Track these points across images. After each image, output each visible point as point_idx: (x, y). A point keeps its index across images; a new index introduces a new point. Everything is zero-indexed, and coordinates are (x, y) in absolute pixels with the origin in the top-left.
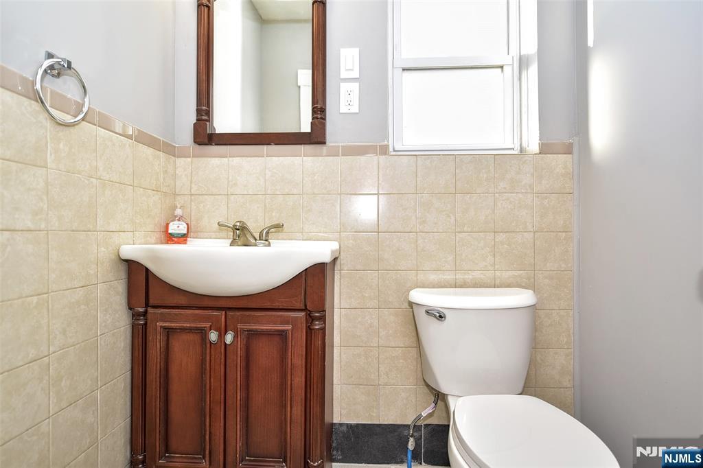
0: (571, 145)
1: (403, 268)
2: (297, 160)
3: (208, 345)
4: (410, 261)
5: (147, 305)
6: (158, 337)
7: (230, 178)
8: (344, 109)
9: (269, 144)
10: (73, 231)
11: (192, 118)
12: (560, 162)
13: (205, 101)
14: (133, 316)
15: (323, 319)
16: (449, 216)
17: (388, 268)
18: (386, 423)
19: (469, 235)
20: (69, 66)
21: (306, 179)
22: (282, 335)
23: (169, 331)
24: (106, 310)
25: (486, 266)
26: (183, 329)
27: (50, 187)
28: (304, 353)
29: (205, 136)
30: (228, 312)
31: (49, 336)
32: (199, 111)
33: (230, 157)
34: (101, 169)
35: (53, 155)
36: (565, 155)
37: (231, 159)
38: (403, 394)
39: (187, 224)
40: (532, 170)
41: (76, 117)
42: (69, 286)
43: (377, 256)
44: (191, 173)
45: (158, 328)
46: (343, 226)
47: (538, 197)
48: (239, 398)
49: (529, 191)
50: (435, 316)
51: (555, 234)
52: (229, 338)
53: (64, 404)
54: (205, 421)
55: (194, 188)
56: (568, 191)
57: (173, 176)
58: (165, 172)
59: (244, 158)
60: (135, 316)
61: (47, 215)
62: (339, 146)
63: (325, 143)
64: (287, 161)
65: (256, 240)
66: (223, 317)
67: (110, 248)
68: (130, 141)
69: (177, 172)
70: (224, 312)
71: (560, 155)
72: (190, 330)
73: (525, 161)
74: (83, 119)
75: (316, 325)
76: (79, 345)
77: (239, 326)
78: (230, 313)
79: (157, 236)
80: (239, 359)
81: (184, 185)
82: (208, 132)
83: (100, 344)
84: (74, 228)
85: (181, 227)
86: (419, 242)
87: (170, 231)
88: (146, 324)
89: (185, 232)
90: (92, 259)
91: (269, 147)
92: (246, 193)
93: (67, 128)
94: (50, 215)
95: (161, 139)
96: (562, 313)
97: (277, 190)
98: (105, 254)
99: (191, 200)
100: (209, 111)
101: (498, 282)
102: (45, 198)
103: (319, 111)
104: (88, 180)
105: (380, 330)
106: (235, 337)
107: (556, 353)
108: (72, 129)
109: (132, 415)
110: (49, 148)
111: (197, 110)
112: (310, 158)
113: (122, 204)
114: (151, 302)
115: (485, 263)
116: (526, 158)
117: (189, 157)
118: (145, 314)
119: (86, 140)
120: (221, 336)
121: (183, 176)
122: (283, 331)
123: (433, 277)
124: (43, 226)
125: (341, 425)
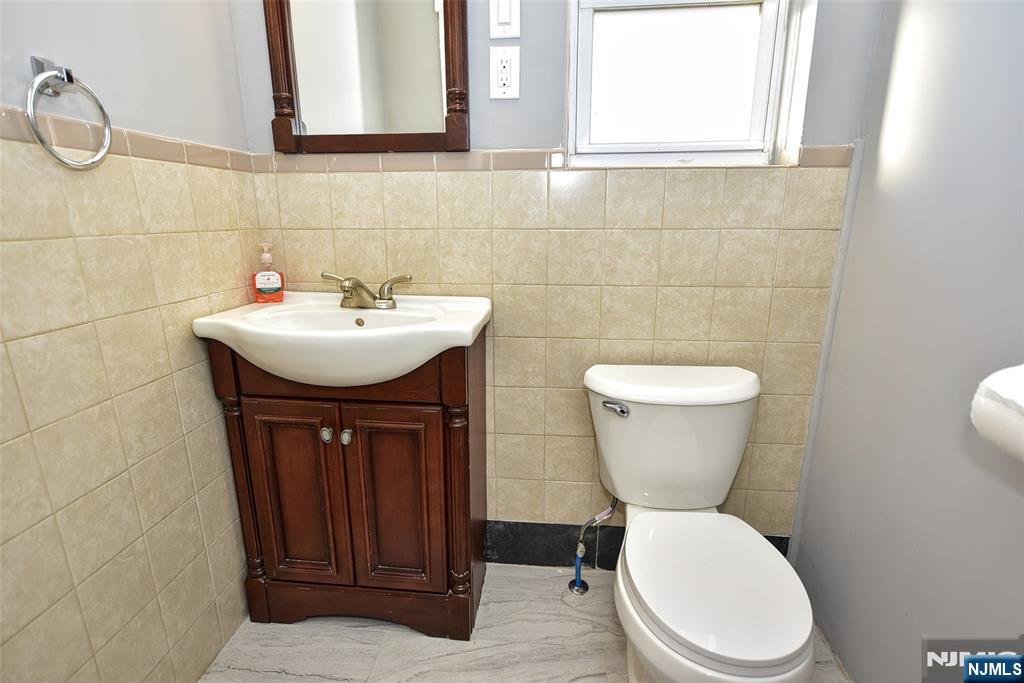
0: (851, 151)
1: (581, 335)
2: (429, 176)
3: (322, 445)
4: (589, 326)
5: (239, 392)
6: (259, 433)
7: (334, 204)
8: (496, 92)
9: (386, 152)
10: (126, 313)
11: (268, 112)
12: (830, 180)
13: (283, 83)
14: (224, 406)
15: (465, 415)
16: (649, 263)
17: (560, 334)
18: (552, 523)
19: (677, 291)
20: (70, 79)
21: (442, 205)
22: (414, 435)
23: (271, 427)
24: (189, 403)
25: (698, 334)
26: (288, 425)
27: (83, 263)
28: (442, 457)
29: (290, 141)
30: (342, 405)
31: (123, 447)
32: (277, 100)
33: (330, 171)
34: (148, 219)
35: (78, 218)
36: (838, 169)
37: (331, 175)
38: (574, 492)
39: (281, 274)
40: (783, 194)
41: (97, 151)
42: (136, 384)
43: (544, 318)
44: (278, 197)
45: (257, 423)
46: (497, 275)
47: (786, 235)
48: (364, 504)
49: (773, 226)
50: (615, 411)
51: (803, 291)
52: (346, 438)
53: (157, 518)
54: (327, 527)
55: (285, 219)
56: (833, 226)
57: (252, 202)
58: (241, 199)
59: (350, 174)
60: (226, 407)
61: (88, 302)
62: (488, 154)
63: (468, 150)
64: (415, 177)
65: (375, 298)
66: (337, 410)
67: (181, 325)
68: (183, 165)
69: (258, 196)
70: (337, 404)
71: (830, 169)
72: (297, 425)
73: (774, 178)
74: (108, 152)
75: (456, 423)
76: (162, 451)
77: (358, 423)
78: (345, 406)
79: (242, 294)
80: (361, 460)
81: (269, 213)
82: (294, 133)
83: (189, 445)
84: (127, 310)
85: (273, 279)
86: (605, 299)
87: (258, 286)
88: (241, 416)
89: (279, 285)
90: (159, 344)
91: (386, 155)
92: (358, 226)
93: (87, 172)
94: (91, 301)
95: (227, 149)
96: (797, 399)
97: (400, 222)
98: (175, 333)
99: (283, 237)
100: (292, 99)
101: (711, 357)
102: (79, 278)
103: (458, 99)
104: (133, 239)
105: (547, 415)
106: (354, 435)
107: (781, 450)
108: (95, 171)
109: (241, 516)
110: (70, 206)
111: (275, 98)
112: (447, 174)
113: (185, 262)
114: (244, 391)
115: (696, 331)
116: (777, 173)
117: (272, 172)
118: (239, 404)
119: (119, 182)
120: (336, 435)
121: (267, 202)
122: (414, 430)
123: (622, 348)
124: (86, 317)
125: (497, 522)
